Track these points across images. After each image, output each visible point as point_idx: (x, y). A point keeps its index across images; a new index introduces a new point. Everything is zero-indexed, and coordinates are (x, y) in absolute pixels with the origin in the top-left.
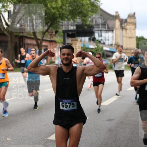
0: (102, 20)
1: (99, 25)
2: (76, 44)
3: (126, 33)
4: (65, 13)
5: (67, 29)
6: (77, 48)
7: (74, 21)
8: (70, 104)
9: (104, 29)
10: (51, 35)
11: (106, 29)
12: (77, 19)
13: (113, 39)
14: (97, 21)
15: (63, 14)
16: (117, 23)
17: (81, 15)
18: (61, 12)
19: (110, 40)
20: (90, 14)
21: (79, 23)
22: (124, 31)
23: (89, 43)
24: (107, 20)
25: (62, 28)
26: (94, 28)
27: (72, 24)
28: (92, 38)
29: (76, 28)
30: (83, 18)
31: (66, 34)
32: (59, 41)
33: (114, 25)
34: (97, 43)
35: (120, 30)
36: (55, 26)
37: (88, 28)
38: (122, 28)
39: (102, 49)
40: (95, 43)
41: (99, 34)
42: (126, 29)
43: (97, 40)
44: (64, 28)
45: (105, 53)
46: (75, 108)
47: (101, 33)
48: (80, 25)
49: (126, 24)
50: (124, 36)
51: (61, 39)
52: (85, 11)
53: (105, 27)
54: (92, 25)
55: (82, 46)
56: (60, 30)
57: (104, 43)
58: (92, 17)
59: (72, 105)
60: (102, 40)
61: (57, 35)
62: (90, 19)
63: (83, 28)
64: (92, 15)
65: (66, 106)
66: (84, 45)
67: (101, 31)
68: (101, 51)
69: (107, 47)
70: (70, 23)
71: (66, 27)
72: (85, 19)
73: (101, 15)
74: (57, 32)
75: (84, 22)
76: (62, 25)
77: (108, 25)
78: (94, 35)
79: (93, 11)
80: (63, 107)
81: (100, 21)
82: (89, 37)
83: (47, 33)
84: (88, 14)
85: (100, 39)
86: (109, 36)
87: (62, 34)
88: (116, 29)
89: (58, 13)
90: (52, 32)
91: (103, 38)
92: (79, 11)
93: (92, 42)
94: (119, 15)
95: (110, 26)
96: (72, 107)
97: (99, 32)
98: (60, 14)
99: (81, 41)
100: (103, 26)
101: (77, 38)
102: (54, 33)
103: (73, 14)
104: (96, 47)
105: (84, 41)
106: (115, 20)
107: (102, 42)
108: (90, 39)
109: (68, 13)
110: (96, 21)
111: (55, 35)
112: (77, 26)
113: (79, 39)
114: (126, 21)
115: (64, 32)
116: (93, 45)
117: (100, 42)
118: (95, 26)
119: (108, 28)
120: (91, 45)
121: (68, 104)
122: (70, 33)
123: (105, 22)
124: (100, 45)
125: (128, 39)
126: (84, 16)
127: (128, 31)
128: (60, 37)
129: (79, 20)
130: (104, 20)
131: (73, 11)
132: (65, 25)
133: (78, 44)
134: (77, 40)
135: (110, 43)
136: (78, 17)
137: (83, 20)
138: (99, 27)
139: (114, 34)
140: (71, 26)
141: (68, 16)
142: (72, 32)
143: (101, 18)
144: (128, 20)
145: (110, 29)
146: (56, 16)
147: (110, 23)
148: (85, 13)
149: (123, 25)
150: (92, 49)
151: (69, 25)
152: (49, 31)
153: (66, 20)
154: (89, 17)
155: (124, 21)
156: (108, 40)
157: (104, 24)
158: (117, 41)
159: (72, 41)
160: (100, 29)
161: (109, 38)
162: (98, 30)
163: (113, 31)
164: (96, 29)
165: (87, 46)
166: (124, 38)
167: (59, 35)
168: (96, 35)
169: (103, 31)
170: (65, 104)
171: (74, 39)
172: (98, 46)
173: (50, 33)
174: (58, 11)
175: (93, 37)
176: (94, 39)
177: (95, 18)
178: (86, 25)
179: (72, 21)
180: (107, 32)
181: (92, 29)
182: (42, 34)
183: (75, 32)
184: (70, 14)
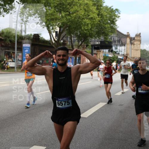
0: (118, 38)
1: (116, 41)
2: (100, 54)
3: (134, 47)
4: (93, 33)
5: (93, 44)
6: (101, 56)
7: (99, 39)
8: (65, 102)
9: (119, 44)
10: (83, 48)
11: (121, 44)
12: (101, 37)
13: (124, 51)
14: (115, 39)
15: (92, 34)
16: (128, 40)
17: (103, 35)
18: (90, 33)
19: (123, 51)
20: (110, 34)
21: (102, 40)
22: (133, 45)
23: (109, 53)
24: (121, 38)
25: (91, 43)
26: (112, 43)
27: (98, 40)
28: (110, 50)
29: (100, 43)
30: (105, 37)
31: (93, 47)
32: (89, 52)
33: (126, 41)
34: (114, 54)
35: (130, 45)
36: (86, 41)
37: (108, 43)
38: (131, 44)
39: (117, 57)
40: (113, 53)
41: (115, 47)
42: (134, 44)
43: (114, 52)
44: (92, 43)
45: (119, 60)
46: (71, 105)
47: (117, 47)
48: (103, 41)
49: (134, 41)
50: (133, 49)
51: (90, 51)
52: (107, 32)
53: (120, 43)
54: (111, 42)
55: (104, 55)
56: (90, 45)
57: (119, 54)
58: (111, 36)
59: (67, 103)
60: (117, 51)
61: (87, 47)
62: (110, 37)
63: (105, 43)
64: (111, 35)
65: (61, 104)
66: (105, 55)
67: (117, 45)
68: (116, 59)
69: (121, 56)
70: (96, 40)
71: (93, 42)
72: (107, 37)
73: (117, 35)
74: (87, 46)
75: (106, 39)
76: (91, 41)
77: (121, 41)
78: (112, 48)
79: (112, 32)
80: (59, 105)
81: (116, 39)
82: (109, 50)
83: (81, 46)
84: (108, 34)
85: (116, 50)
86: (122, 49)
87: (91, 47)
88: (127, 44)
89: (88, 33)
90: (84, 46)
91: (118, 50)
92: (102, 32)
93: (111, 53)
94: (129, 34)
95: (123, 42)
96: (67, 104)
97: (116, 46)
98: (90, 34)
99: (103, 52)
100: (118, 42)
101: (100, 50)
102: (85, 47)
103: (99, 34)
104: (113, 56)
105: (105, 52)
106: (127, 38)
107: (117, 53)
108: (109, 51)
109: (95, 33)
110: (113, 38)
111: (86, 48)
112: (101, 42)
113: (102, 50)
114: (134, 39)
115: (92, 46)
116: (111, 55)
117: (116, 53)
118: (113, 42)
119: (122, 43)
120: (110, 54)
121: (63, 103)
122: (96, 47)
123: (120, 39)
124: (116, 55)
125: (135, 51)
126: (106, 35)
127: (135, 46)
128: (89, 49)
129: (102, 38)
130: (119, 38)
131: (98, 32)
132: (93, 41)
133: (101, 54)
134: (100, 51)
135: (123, 53)
136: (102, 36)
137: (105, 38)
138: (116, 43)
139: (126, 48)
140: (97, 42)
141: (95, 35)
142: (97, 46)
143: (117, 37)
144: (136, 38)
145: (123, 44)
146: (87, 35)
147: (123, 40)
148: (107, 33)
149: (132, 42)
150: (111, 57)
151: (95, 41)
152: (82, 45)
153: (94, 37)
154: (110, 36)
155: (133, 39)
156: (122, 51)
157: (119, 41)
158: (127, 52)
159: (97, 52)
160: (116, 44)
161: (122, 50)
162: (115, 45)
163: (125, 45)
164: (114, 44)
165: (107, 55)
166: (133, 50)
167: (88, 48)
168: (114, 48)
169: (118, 46)
170: (60, 102)
171: (98, 50)
172: (114, 55)
173: (83, 46)
174: (88, 32)
175: (112, 49)
176: (112, 51)
177: (113, 36)
178: (107, 41)
179: (98, 38)
180: (121, 46)
181: (111, 44)
182: (77, 47)
183: (99, 46)
184: (96, 34)
